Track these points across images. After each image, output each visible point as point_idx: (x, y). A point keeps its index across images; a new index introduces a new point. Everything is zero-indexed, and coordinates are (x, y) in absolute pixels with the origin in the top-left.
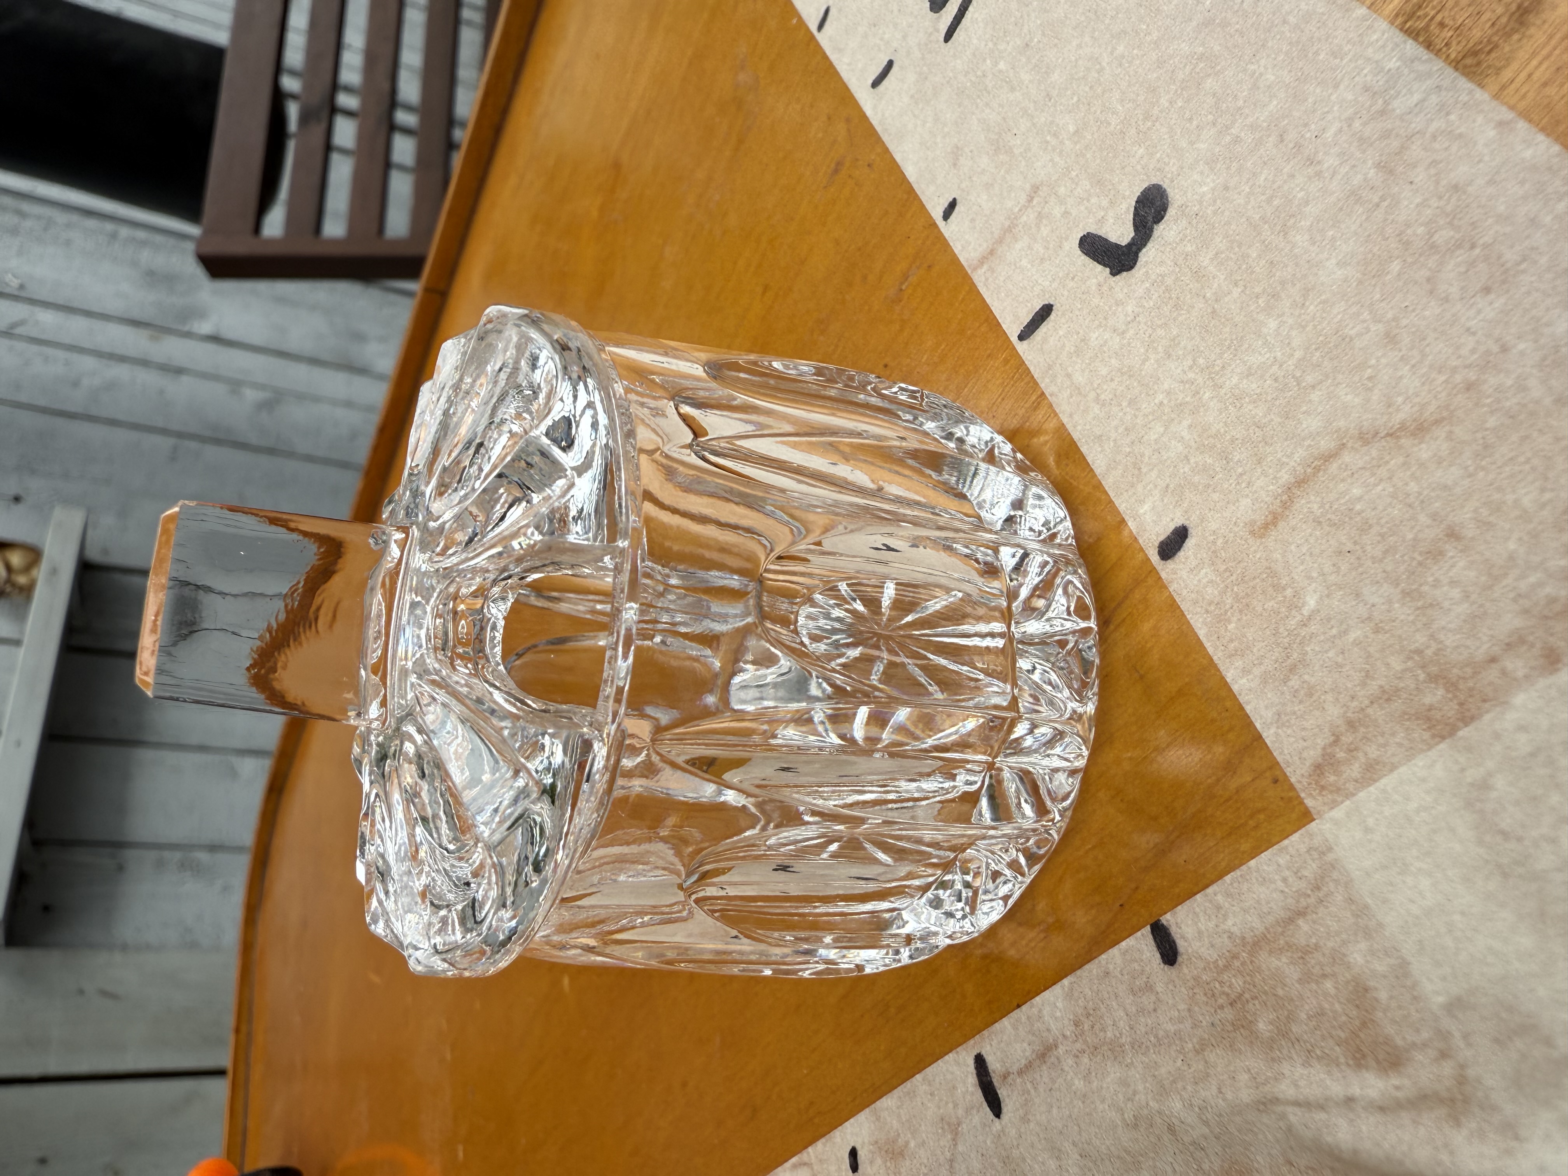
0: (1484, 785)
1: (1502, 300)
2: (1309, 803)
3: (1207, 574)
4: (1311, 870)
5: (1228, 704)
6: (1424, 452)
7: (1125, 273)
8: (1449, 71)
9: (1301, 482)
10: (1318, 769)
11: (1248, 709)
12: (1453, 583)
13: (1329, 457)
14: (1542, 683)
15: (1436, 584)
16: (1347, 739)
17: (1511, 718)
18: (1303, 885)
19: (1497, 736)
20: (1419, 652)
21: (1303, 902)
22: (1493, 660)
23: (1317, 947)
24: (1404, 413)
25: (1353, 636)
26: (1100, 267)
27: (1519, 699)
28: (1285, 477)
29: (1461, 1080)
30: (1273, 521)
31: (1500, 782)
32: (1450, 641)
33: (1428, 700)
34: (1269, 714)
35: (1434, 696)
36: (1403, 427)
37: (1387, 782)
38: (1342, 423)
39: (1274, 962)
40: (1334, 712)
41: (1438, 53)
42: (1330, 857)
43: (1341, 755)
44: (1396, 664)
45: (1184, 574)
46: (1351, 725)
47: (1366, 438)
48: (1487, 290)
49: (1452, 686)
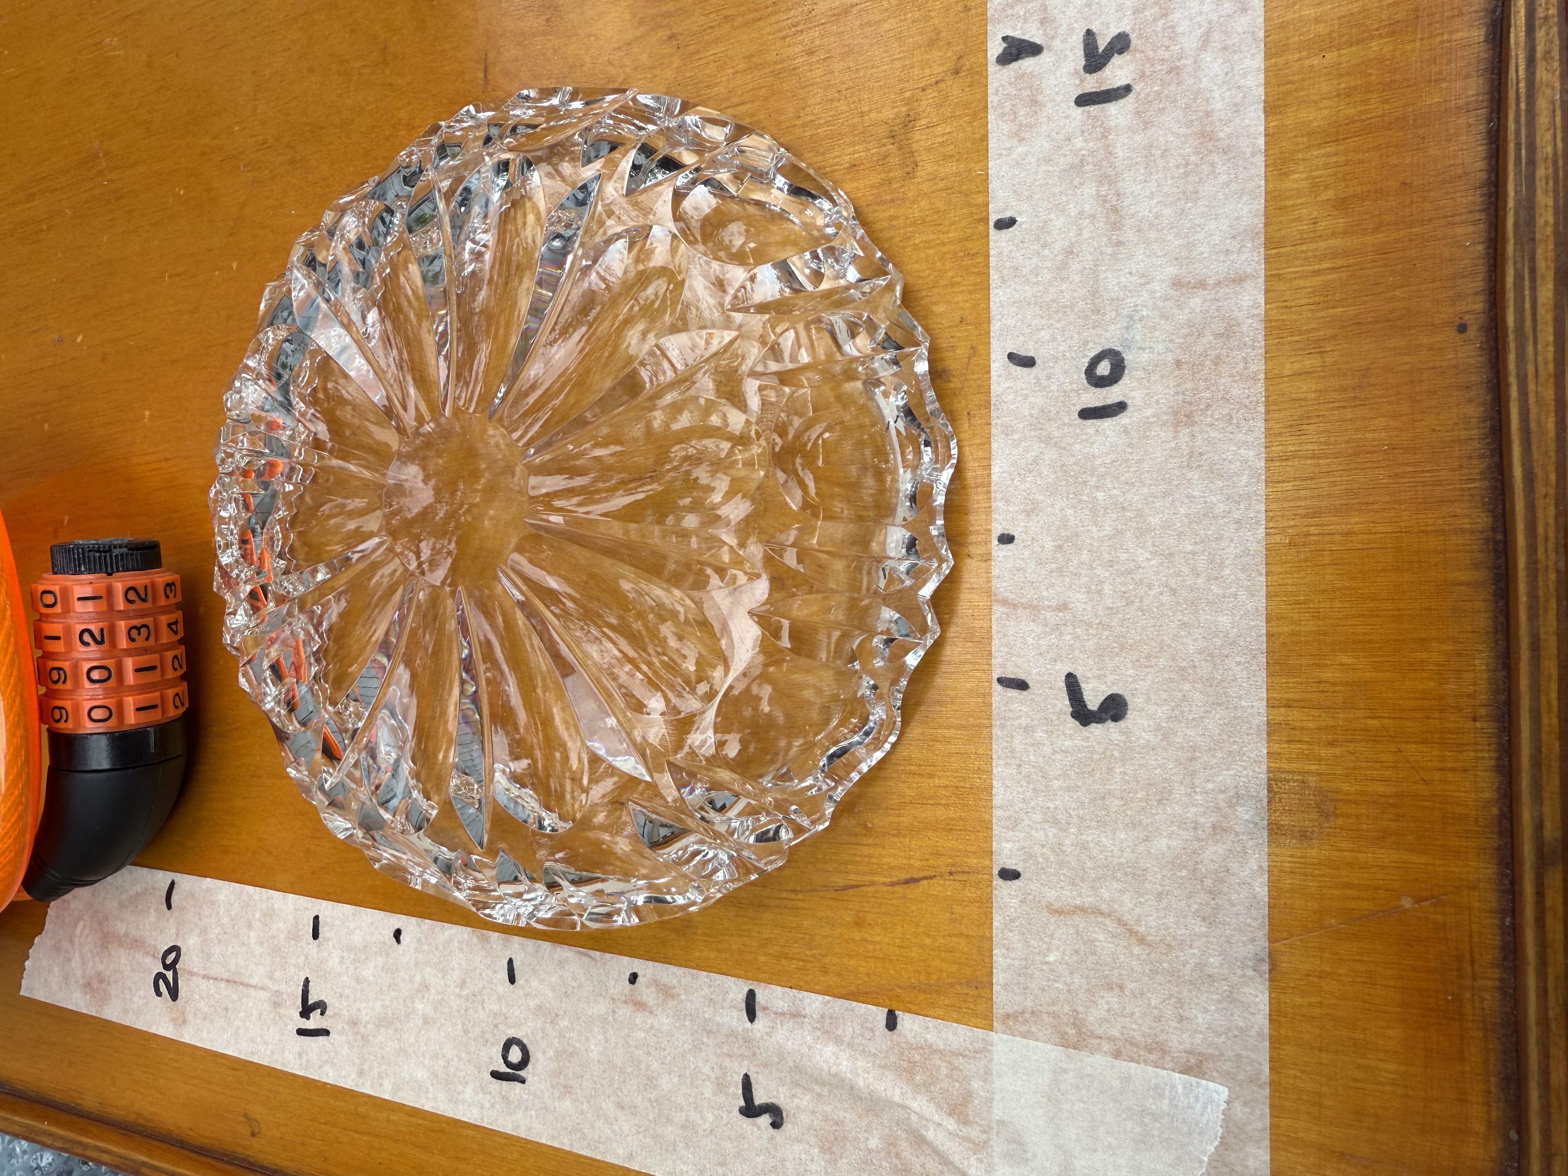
0: (1065, 1071)
1: (1204, 929)
2: (995, 1024)
3: (1015, 902)
4: (978, 1045)
5: (987, 960)
6: (1136, 950)
7: (1077, 723)
8: (1265, 822)
9: (1083, 910)
10: (1008, 1016)
11: (994, 971)
12: (1107, 1003)
13: (1102, 913)
14: (1109, 1059)
15: (1102, 997)
16: (1027, 1016)
17: (1090, 1060)
18: (971, 1048)
19: (1081, 1060)
20: (1078, 1013)
21: (967, 1053)
22: (1100, 1038)
23: (961, 1070)
24: (1142, 930)
25: (1057, 985)
26: (1068, 702)
27: (1098, 1057)
28: (1078, 902)
29: (986, 1142)
30: (1059, 912)
31: (1071, 1074)
32: (1091, 1019)
33: (1067, 1030)
34: (1002, 981)
35: (1072, 1031)
36: (1136, 933)
37: (1032, 1043)
38: (1116, 906)
39: (938, 1062)
40: (1029, 1003)
41: (1269, 810)
42: (989, 1047)
43: (1020, 1019)
44: (1067, 1008)
45: (1005, 893)
46: (1033, 1012)
47: (1121, 922)
48: (1204, 919)
49: (1079, 1033)
